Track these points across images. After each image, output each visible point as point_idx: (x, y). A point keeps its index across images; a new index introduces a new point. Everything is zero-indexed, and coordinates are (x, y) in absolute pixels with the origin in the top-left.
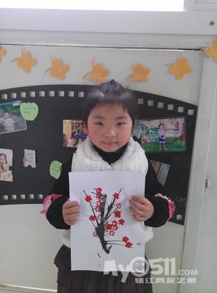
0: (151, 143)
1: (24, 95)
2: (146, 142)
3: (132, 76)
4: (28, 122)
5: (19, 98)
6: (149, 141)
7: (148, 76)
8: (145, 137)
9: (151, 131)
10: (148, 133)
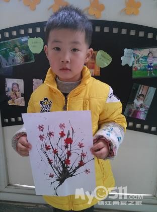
2: (136, 69)
3: (125, 10)
4: (35, 55)
5: (26, 34)
6: (139, 68)
10: (138, 61)
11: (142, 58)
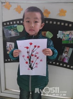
0: (66, 40)
1: (18, 22)
2: (64, 40)
3: (59, 14)
4: (20, 33)
5: (16, 23)
6: (65, 39)
7: (66, 14)
8: (63, 38)
9: (66, 36)
10: (65, 36)
11: (67, 35)
